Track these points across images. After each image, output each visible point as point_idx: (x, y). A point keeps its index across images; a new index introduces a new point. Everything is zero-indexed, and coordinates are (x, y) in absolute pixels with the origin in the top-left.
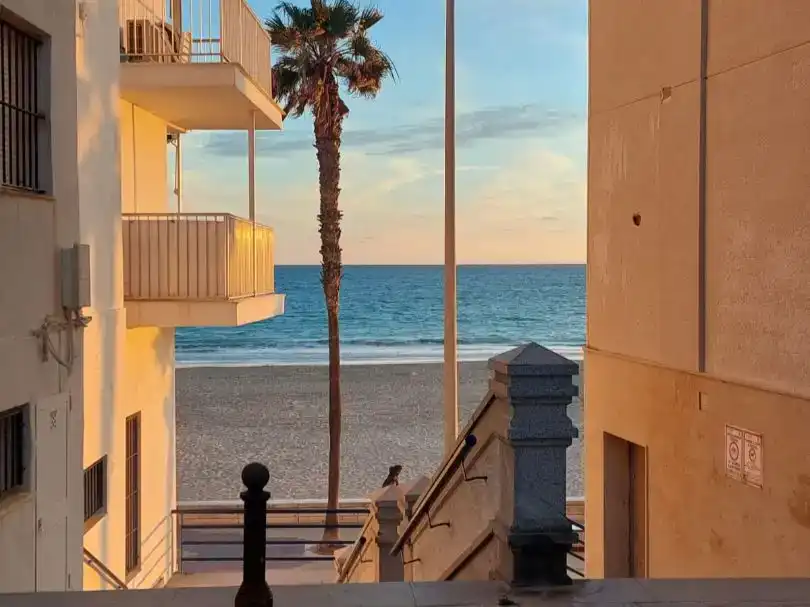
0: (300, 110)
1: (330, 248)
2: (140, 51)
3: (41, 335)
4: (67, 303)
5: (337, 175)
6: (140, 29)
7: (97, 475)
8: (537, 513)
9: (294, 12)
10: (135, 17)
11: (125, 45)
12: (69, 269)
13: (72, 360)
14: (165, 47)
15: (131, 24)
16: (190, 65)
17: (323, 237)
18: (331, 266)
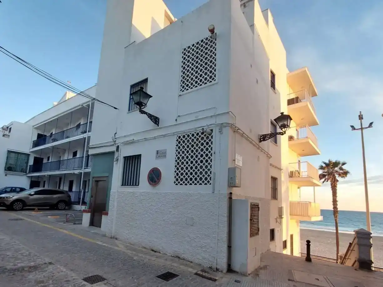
0: (327, 181)
1: (335, 207)
2: (292, 175)
3: (276, 219)
4: (280, 215)
5: (336, 193)
6: (292, 172)
7: (285, 243)
8: (364, 257)
9: (325, 163)
10: (292, 170)
11: (290, 175)
12: (280, 210)
13: (281, 223)
14: (297, 174)
15: (291, 172)
16: (302, 177)
17: (334, 205)
18: (335, 211)
